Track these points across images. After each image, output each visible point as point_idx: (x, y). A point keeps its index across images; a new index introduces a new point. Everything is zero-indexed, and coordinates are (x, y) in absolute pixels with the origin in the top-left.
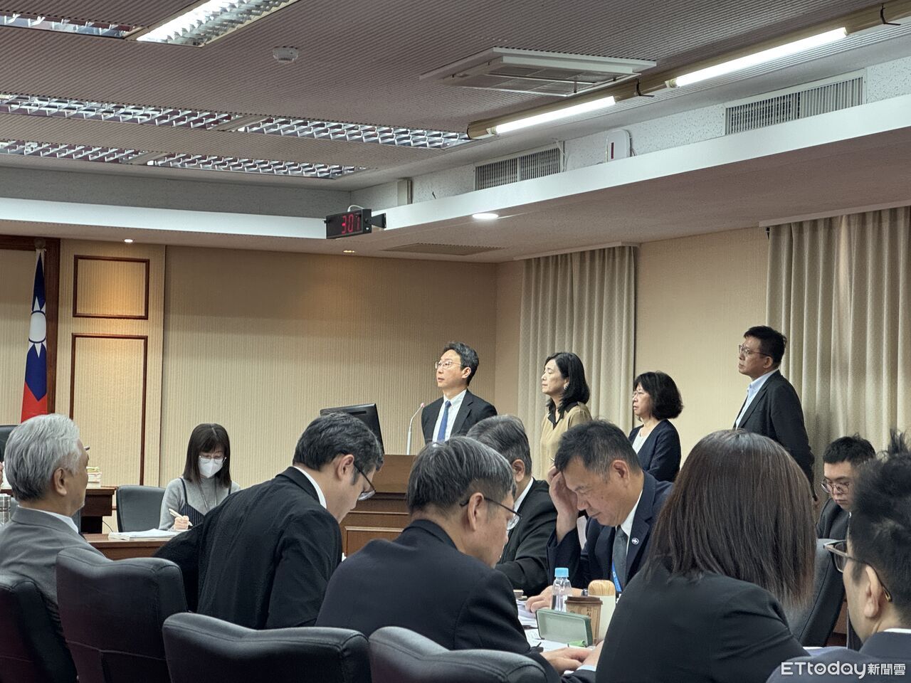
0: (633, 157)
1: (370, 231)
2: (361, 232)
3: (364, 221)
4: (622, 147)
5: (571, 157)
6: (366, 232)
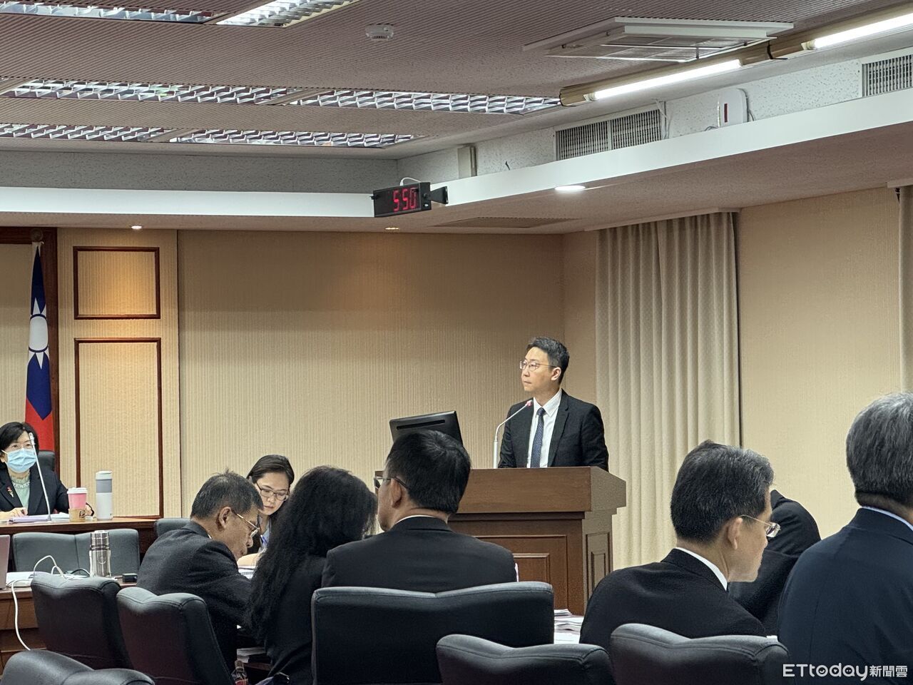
0: (751, 122)
1: (429, 208)
2: (420, 209)
3: (422, 196)
4: (737, 111)
5: (673, 122)
6: (424, 209)
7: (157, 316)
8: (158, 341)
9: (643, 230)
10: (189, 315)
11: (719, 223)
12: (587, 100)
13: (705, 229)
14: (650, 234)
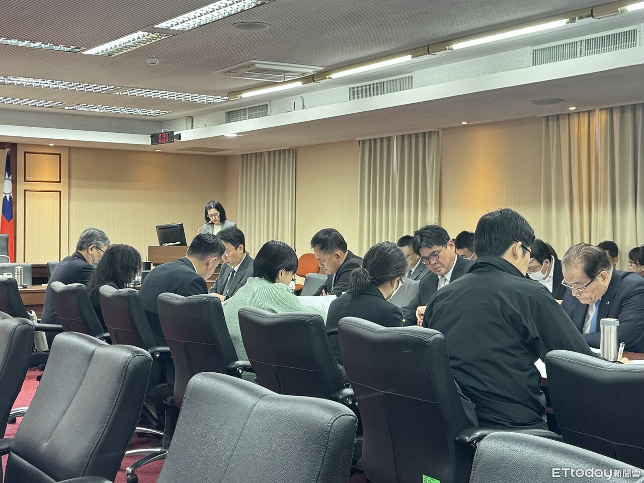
0: (304, 110)
1: (173, 142)
2: (170, 142)
3: (170, 136)
4: (299, 104)
5: (273, 108)
6: (172, 142)
7: (60, 182)
8: (60, 192)
9: (259, 155)
10: (73, 181)
11: (289, 153)
12: (239, 98)
13: (283, 155)
14: (261, 157)
